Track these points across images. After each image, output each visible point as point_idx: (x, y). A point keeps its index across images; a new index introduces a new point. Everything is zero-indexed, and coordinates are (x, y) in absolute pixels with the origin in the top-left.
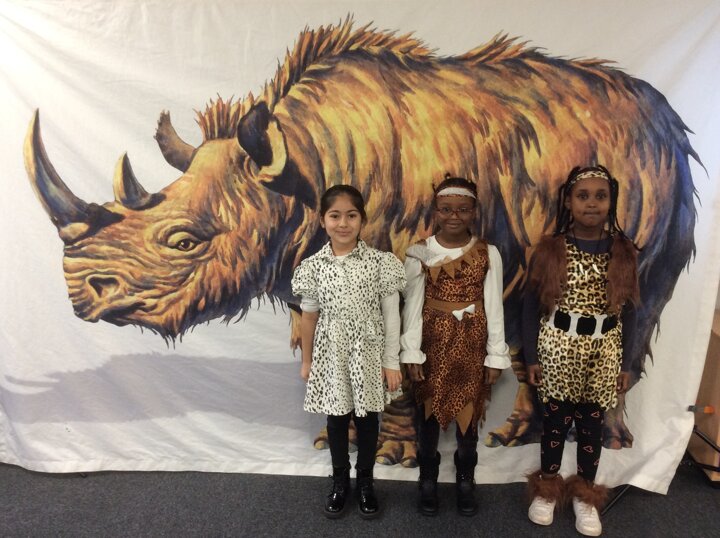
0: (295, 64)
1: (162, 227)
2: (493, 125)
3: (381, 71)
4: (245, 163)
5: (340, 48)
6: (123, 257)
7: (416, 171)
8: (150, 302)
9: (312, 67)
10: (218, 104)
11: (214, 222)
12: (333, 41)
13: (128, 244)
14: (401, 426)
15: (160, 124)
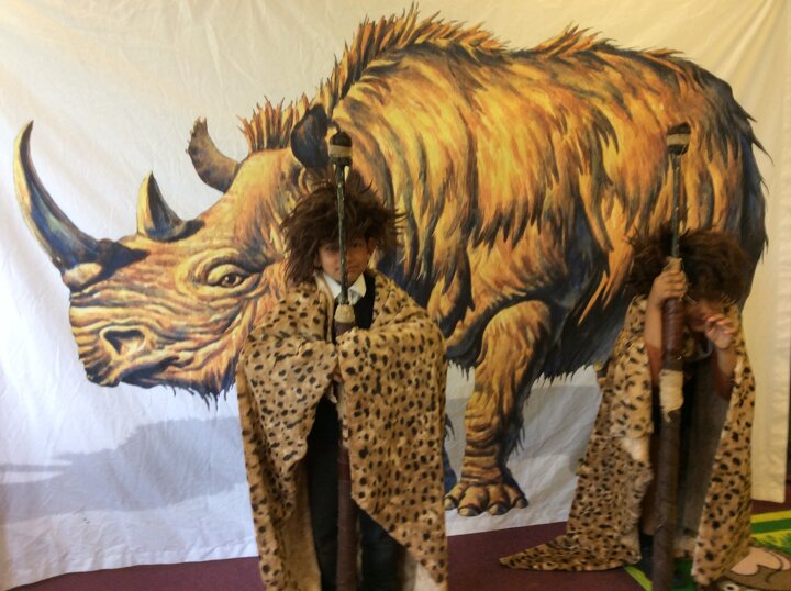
0: (355, 60)
1: (200, 261)
2: (571, 122)
3: (450, 67)
4: (300, 178)
5: (403, 41)
6: (147, 303)
7: (493, 176)
8: (184, 356)
9: (374, 64)
10: (267, 110)
11: (264, 250)
12: (396, 33)
13: (153, 288)
14: (484, 468)
15: (194, 135)
